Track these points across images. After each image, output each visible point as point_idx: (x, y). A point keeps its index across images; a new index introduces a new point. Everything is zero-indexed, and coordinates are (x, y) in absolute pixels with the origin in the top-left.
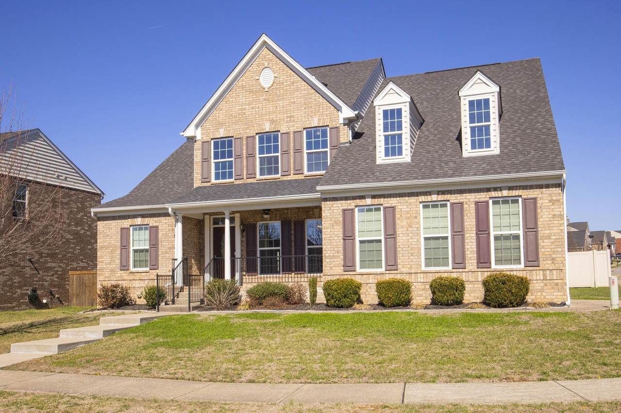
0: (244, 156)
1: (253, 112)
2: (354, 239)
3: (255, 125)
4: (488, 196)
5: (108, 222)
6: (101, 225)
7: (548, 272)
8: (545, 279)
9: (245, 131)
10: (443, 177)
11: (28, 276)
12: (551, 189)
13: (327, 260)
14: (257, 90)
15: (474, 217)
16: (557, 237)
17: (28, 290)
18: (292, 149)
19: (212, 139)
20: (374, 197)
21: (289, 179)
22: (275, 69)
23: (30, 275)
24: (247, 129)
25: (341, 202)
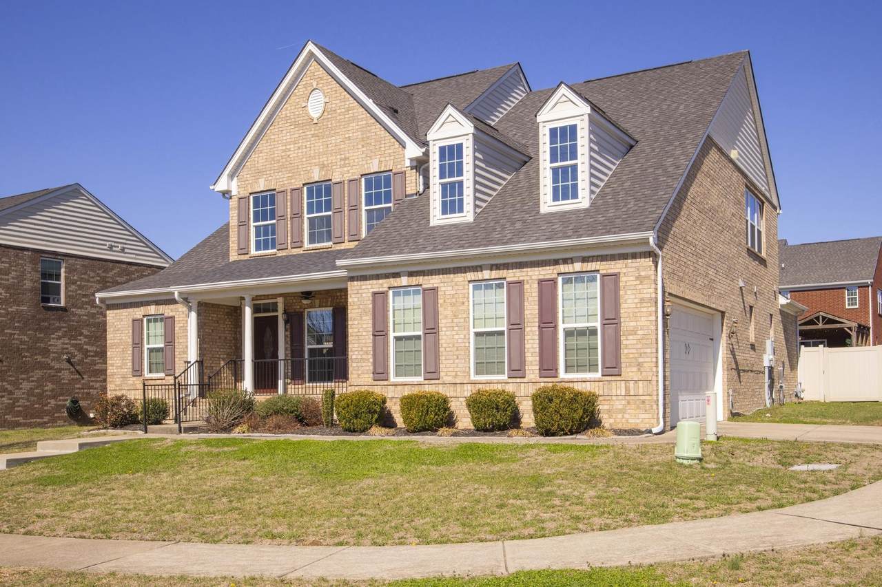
0: (289, 216)
1: (299, 154)
2: (387, 334)
3: (302, 173)
4: (555, 272)
5: (118, 311)
6: (111, 314)
7: (632, 384)
8: (628, 395)
9: (289, 181)
10: (486, 245)
11: (67, 381)
12: (638, 260)
13: (354, 365)
14: (304, 121)
15: (537, 303)
16: (646, 332)
17: (67, 400)
18: (346, 205)
19: (250, 194)
20: (411, 274)
21: (343, 248)
22: (326, 91)
23: (69, 380)
24: (291, 178)
25: (371, 282)
